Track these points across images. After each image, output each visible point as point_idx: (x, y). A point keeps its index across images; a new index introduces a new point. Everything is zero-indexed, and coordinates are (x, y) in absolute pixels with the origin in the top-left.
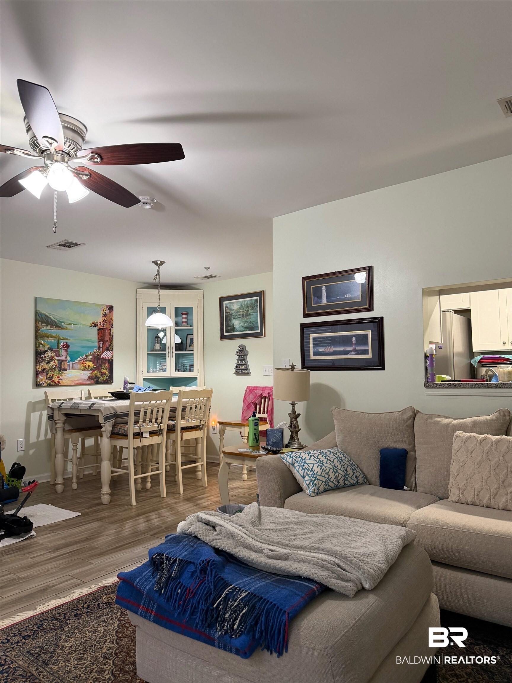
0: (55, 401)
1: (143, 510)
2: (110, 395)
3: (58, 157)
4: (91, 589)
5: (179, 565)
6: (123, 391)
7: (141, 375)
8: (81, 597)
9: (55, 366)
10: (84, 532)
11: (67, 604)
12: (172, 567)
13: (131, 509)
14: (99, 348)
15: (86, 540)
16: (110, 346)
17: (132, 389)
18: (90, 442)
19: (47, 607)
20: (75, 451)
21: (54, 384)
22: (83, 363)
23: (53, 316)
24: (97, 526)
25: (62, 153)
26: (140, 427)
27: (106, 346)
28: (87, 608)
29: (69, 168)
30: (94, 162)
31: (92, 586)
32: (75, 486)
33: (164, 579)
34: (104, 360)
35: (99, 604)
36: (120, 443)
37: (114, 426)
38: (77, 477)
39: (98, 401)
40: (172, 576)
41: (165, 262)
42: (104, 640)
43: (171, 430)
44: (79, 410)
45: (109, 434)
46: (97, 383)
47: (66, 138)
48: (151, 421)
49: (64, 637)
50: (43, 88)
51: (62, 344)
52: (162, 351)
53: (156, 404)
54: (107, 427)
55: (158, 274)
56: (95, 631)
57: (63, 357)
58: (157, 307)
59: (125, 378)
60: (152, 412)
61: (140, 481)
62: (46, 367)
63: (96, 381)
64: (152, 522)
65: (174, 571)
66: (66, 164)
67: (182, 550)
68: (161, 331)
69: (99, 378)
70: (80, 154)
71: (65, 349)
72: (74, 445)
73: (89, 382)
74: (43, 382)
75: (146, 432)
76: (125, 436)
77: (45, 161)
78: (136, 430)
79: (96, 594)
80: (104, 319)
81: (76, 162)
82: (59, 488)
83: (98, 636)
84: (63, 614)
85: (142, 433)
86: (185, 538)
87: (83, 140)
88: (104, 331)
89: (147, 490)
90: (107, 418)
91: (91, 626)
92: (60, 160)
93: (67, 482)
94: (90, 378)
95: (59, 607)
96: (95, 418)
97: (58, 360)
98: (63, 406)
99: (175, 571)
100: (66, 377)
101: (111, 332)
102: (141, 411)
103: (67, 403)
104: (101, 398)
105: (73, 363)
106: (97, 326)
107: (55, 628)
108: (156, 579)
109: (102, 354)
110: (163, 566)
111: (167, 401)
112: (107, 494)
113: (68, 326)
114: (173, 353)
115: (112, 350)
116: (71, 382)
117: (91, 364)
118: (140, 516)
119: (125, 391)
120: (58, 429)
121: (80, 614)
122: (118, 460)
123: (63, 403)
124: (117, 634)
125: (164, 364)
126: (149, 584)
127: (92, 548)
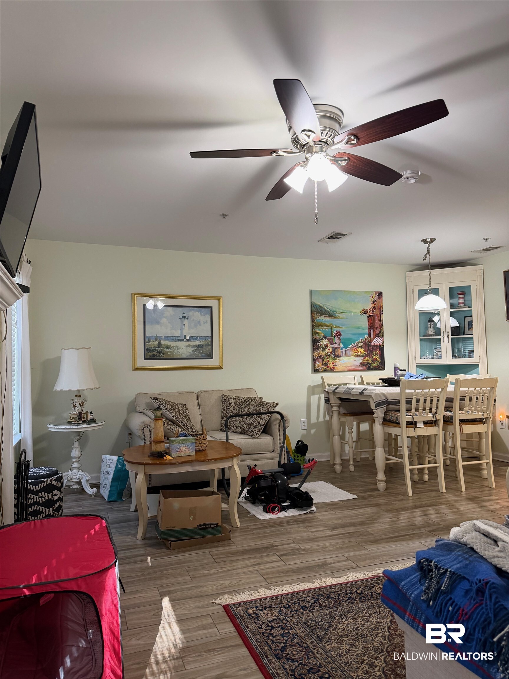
0: (331, 385)
1: (419, 503)
2: (381, 381)
3: (317, 148)
4: (365, 575)
5: (450, 578)
6: (394, 378)
7: (414, 361)
8: (355, 581)
9: (330, 352)
10: (359, 515)
11: (342, 585)
12: (443, 578)
13: (408, 500)
14: (370, 334)
15: (361, 524)
16: (380, 332)
17: (403, 375)
18: (365, 426)
19: (324, 583)
20: (350, 435)
21: (329, 370)
22: (355, 350)
23: (326, 306)
24: (372, 512)
25: (320, 143)
26: (413, 415)
27: (376, 333)
28: (360, 594)
29: (328, 157)
30: (351, 144)
31: (366, 572)
32: (352, 468)
33: (432, 590)
34: (375, 347)
35: (372, 593)
36: (394, 431)
37: (386, 413)
38: (354, 460)
39: (370, 387)
40: (442, 588)
41: (435, 239)
42: (376, 632)
43: (448, 421)
44: (352, 395)
45: (381, 421)
46: (369, 369)
47: (322, 126)
48: (424, 410)
49: (337, 618)
50: (296, 81)
51: (335, 332)
52: (436, 335)
53: (430, 393)
54: (379, 414)
55: (428, 253)
56: (367, 621)
57: (337, 344)
58: (427, 290)
59: (395, 365)
60: (425, 401)
61: (416, 472)
62: (322, 354)
63: (367, 367)
64: (430, 517)
65: (444, 584)
66: (324, 154)
67: (454, 560)
68: (436, 314)
69: (370, 364)
70: (336, 140)
71: (338, 336)
72: (349, 428)
73: (362, 368)
74: (320, 367)
75: (420, 422)
76: (397, 424)
77: (305, 155)
78: (409, 419)
79: (369, 582)
80: (374, 306)
81: (334, 149)
82: (338, 468)
83: (370, 626)
84: (337, 593)
85: (416, 422)
86: (458, 547)
87: (340, 125)
88: (373, 317)
89: (424, 482)
90: (378, 405)
91: (364, 614)
92: (318, 151)
93: (344, 463)
94: (362, 364)
95: (334, 586)
96: (367, 403)
97: (333, 348)
98: (338, 390)
99: (446, 583)
100: (339, 363)
101: (380, 318)
102: (413, 399)
103: (341, 388)
104: (373, 384)
105: (346, 349)
106: (367, 313)
107: (329, 606)
108: (424, 588)
109: (373, 341)
110: (432, 575)
111: (442, 389)
112: (382, 481)
113: (340, 315)
114: (448, 337)
115: (382, 336)
116: (344, 368)
117: (362, 350)
118: (416, 508)
119: (396, 378)
120: (334, 412)
121: (353, 598)
122: (393, 448)
123: (337, 387)
124: (390, 630)
125: (439, 350)
126: (416, 590)
127: (367, 534)
